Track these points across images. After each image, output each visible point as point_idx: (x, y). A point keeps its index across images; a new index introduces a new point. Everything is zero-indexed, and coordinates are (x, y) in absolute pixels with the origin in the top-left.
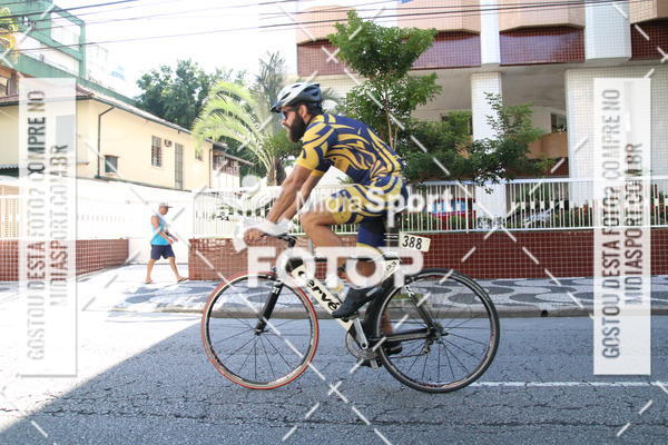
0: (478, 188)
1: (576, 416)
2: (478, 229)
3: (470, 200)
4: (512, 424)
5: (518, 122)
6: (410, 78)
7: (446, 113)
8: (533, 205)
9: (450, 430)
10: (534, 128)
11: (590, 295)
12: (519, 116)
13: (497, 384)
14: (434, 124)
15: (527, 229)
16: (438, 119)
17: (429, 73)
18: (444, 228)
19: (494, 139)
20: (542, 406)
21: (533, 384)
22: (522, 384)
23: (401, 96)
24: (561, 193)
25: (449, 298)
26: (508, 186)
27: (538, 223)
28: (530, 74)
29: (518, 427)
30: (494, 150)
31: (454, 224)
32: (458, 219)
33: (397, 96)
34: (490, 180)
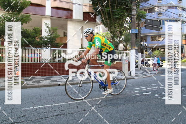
0: (42, 50)
1: (64, 112)
2: (42, 62)
5: (54, 32)
6: (22, 15)
7: (34, 28)
8: (57, 56)
10: (58, 34)
12: (54, 30)
13: (43, 106)
14: (29, 30)
15: (55, 62)
18: (31, 61)
19: (47, 36)
20: (55, 111)
22: (50, 105)
25: (32, 82)
26: (51, 50)
27: (58, 60)
28: (58, 20)
29: (47, 118)
30: (47, 39)
31: (34, 60)
32: (36, 59)
33: (17, 20)
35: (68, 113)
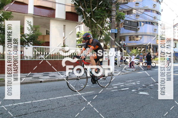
2: (24, 59)
4: (25, 114)
8: (39, 53)
11: (52, 76)
12: (36, 28)
13: (23, 103)
15: (37, 59)
17: (9, 12)
19: (29, 34)
20: (35, 107)
21: (34, 101)
22: (31, 102)
24: (47, 51)
27: (40, 58)
29: (27, 115)
35: (48, 110)
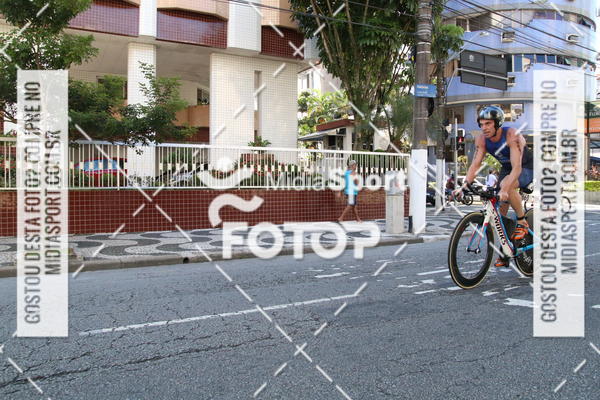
0: (129, 149)
1: (207, 343)
2: (128, 187)
3: (121, 160)
5: (168, 93)
6: (66, 36)
7: (102, 76)
8: (178, 167)
9: (97, 373)
10: (182, 99)
11: (220, 243)
12: (169, 87)
14: (88, 86)
15: (172, 187)
16: (94, 81)
17: (86, 34)
18: (96, 185)
19: (146, 105)
21: (174, 321)
23: (55, 52)
24: (202, 157)
25: (101, 251)
26: (157, 148)
27: (182, 182)
28: (181, 51)
30: (145, 115)
31: (106, 181)
32: (110, 176)
33: (50, 51)
34: (140, 142)
